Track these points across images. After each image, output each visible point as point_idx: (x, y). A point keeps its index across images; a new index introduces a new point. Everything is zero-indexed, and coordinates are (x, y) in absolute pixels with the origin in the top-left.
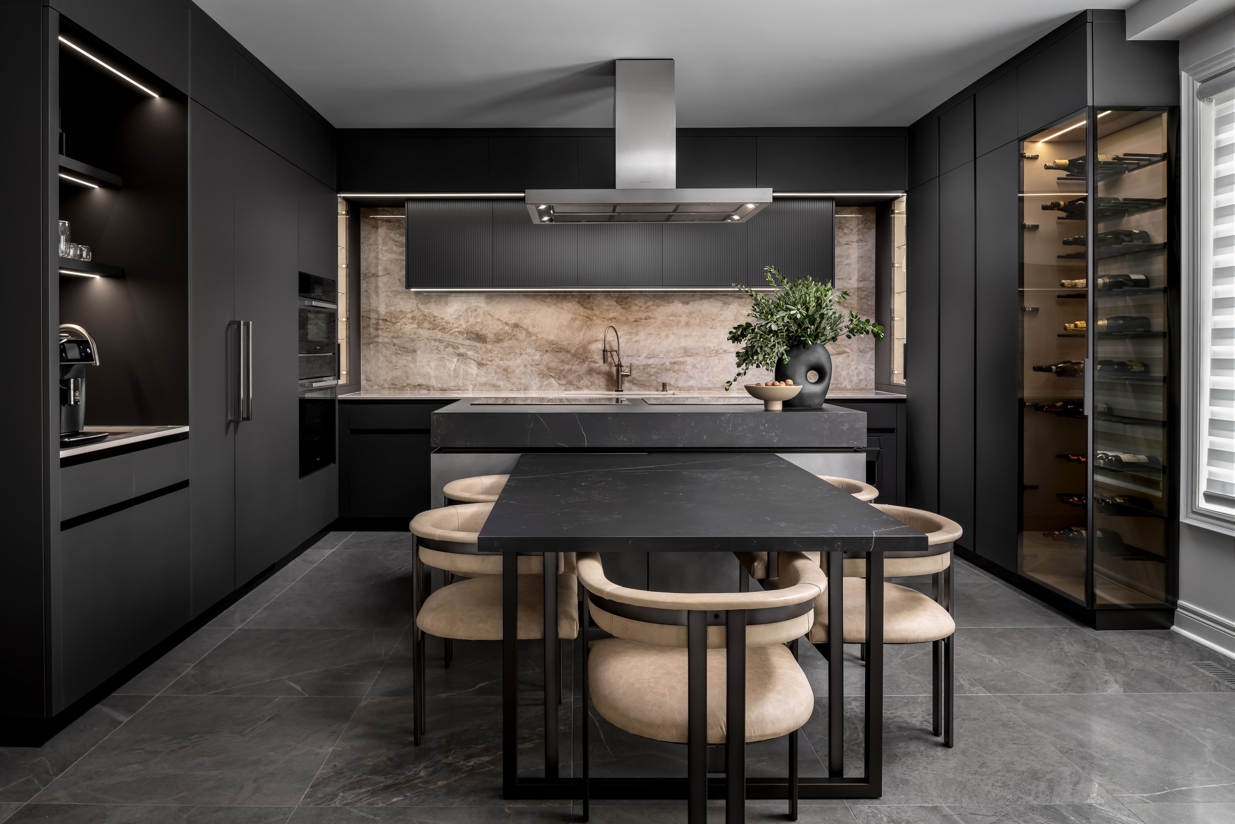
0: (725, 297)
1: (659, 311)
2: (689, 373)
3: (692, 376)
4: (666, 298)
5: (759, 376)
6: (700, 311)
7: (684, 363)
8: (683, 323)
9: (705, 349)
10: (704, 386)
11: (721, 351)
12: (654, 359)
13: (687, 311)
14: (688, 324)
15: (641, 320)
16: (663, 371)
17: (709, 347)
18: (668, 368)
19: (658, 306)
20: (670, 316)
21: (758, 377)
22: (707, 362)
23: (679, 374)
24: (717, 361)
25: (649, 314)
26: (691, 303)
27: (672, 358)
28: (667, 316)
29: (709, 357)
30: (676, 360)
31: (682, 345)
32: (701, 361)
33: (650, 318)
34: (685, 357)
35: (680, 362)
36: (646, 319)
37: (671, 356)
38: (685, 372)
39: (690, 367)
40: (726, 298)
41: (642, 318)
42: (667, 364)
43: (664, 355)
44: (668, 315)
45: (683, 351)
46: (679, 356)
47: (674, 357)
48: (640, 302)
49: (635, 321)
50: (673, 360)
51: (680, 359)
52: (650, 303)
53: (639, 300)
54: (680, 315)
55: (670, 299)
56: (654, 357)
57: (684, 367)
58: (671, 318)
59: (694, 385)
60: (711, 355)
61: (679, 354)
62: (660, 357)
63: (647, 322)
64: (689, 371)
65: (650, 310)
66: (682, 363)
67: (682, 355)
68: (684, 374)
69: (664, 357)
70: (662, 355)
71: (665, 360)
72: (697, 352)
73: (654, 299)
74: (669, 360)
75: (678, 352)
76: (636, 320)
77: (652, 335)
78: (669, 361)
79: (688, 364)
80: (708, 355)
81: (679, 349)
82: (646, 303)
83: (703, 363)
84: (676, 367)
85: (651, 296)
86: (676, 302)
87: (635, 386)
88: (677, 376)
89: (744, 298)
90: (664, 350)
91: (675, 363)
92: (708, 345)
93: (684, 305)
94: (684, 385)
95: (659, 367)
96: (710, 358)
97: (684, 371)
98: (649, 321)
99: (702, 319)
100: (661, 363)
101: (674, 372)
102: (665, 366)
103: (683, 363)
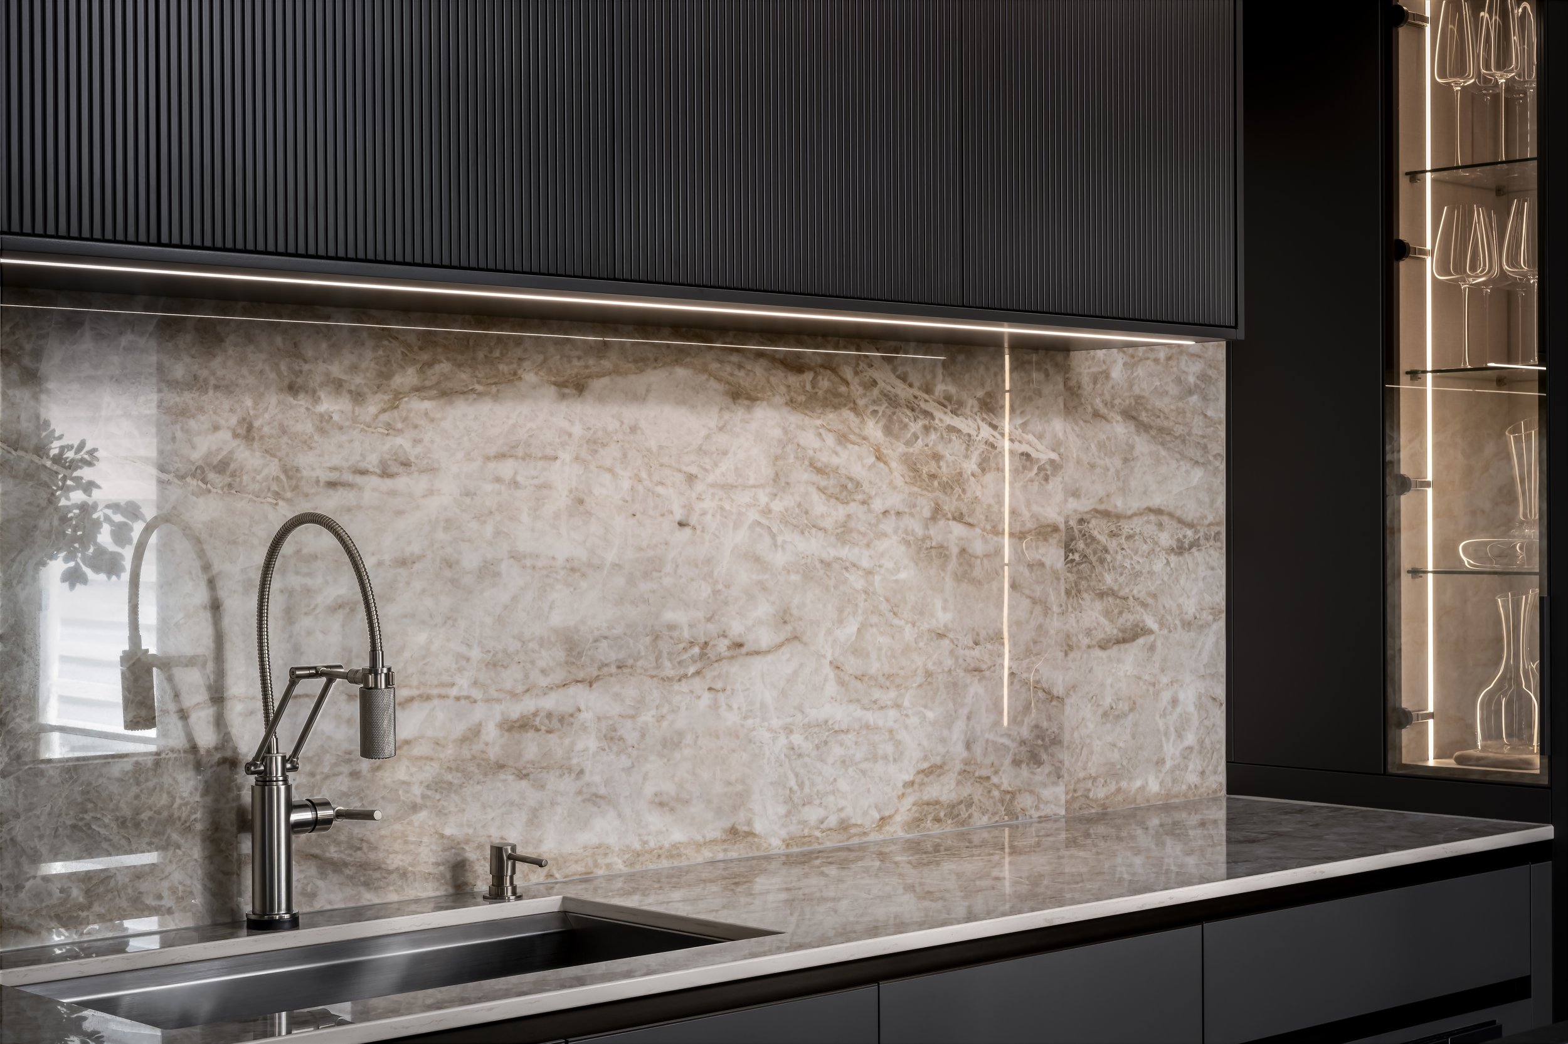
0: (735, 358)
1: (446, 425)
2: (586, 778)
3: (602, 791)
4: (481, 355)
5: (864, 766)
6: (634, 429)
7: (563, 721)
8: (560, 499)
9: (657, 638)
10: (652, 844)
11: (723, 645)
12: (427, 706)
13: (577, 430)
14: (581, 502)
15: (359, 479)
16: (468, 776)
17: (671, 627)
18: (494, 753)
19: (446, 394)
20: (502, 456)
21: (864, 772)
22: (665, 710)
23: (543, 787)
24: (706, 698)
25: (399, 441)
26: (597, 384)
27: (514, 695)
28: (488, 458)
29: (670, 679)
30: (528, 705)
31: (557, 619)
32: (641, 703)
33: (406, 464)
34: (572, 690)
35: (549, 715)
36: (386, 474)
37: (508, 685)
38: (570, 770)
39: (590, 742)
40: (740, 367)
41: (363, 465)
42: (491, 732)
43: (475, 683)
44: (492, 450)
45: (560, 654)
46: (544, 682)
47: (520, 689)
48: (354, 368)
49: (332, 485)
50: (516, 710)
51: (549, 702)
52: (407, 378)
53: (348, 358)
54: (549, 451)
55: (500, 359)
56: (428, 698)
57: (567, 741)
58: (507, 468)
59: (612, 840)
60: (682, 671)
61: (543, 672)
62: (454, 692)
63: (393, 493)
64: (588, 766)
65: (404, 420)
66: (555, 724)
67: (558, 676)
68: (567, 784)
69: (476, 694)
70: (463, 684)
71: (479, 713)
72: (622, 655)
73: (425, 357)
74: (497, 712)
75: (542, 664)
76: (333, 476)
77: (417, 567)
78: (498, 718)
79: (584, 729)
80: (669, 670)
81: (542, 642)
82: (385, 376)
83: (647, 717)
84: (531, 747)
85: (412, 339)
86: (530, 377)
87: (334, 878)
88: (533, 797)
89: (810, 369)
90: (476, 654)
91: (523, 725)
92: (669, 616)
93: (563, 396)
94: (568, 848)
95: (450, 752)
96: (676, 687)
97: (566, 769)
98: (402, 482)
99: (644, 475)
100: (460, 728)
101: (522, 775)
102: (477, 747)
103: (561, 720)
